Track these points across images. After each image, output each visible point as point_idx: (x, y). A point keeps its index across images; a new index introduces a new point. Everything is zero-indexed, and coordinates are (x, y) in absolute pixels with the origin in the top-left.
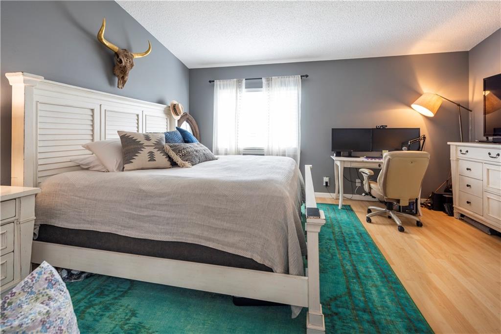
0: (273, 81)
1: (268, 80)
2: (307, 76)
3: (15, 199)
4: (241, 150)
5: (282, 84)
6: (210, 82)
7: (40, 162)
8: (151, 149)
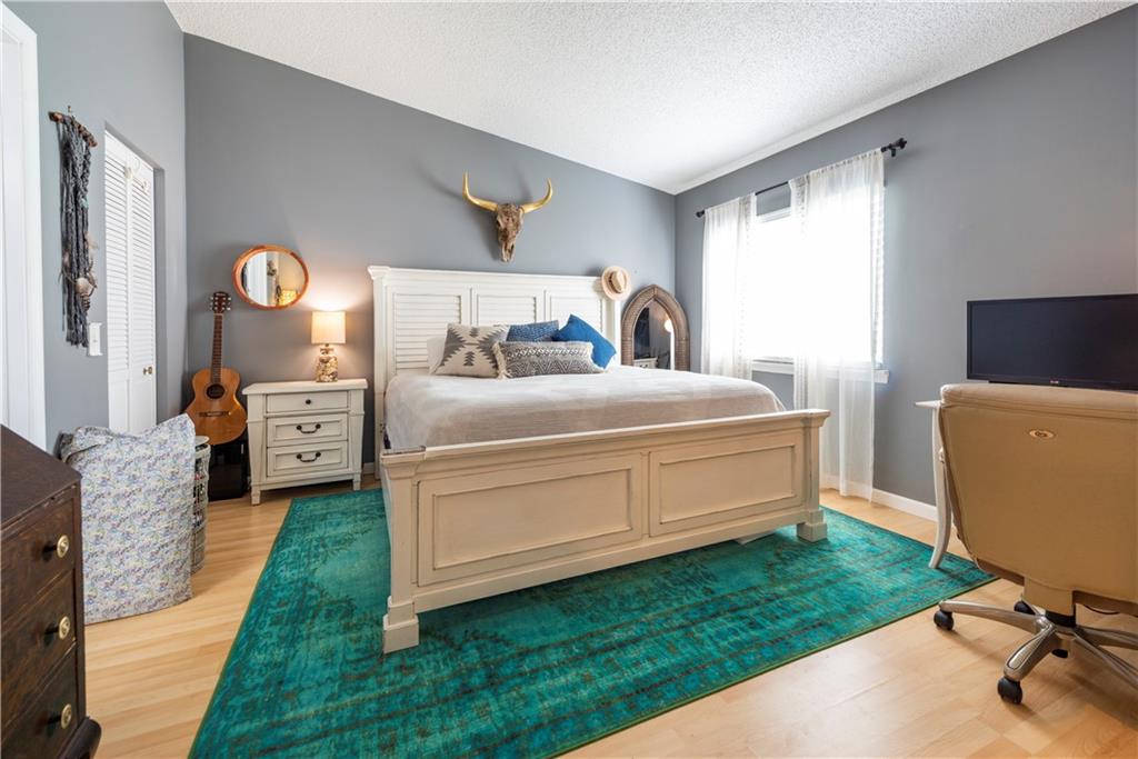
0: (812, 181)
1: (801, 185)
2: (902, 143)
3: (347, 391)
4: (748, 362)
5: (833, 184)
6: (699, 215)
7: (399, 359)
8: (472, 349)
